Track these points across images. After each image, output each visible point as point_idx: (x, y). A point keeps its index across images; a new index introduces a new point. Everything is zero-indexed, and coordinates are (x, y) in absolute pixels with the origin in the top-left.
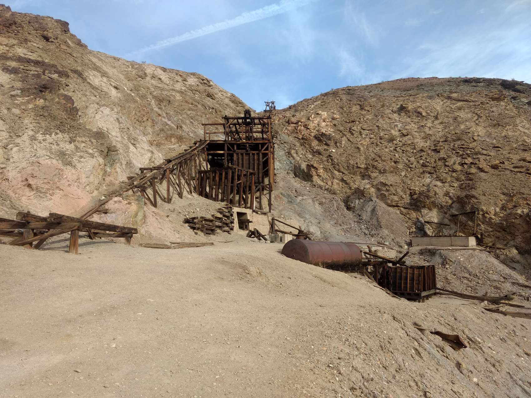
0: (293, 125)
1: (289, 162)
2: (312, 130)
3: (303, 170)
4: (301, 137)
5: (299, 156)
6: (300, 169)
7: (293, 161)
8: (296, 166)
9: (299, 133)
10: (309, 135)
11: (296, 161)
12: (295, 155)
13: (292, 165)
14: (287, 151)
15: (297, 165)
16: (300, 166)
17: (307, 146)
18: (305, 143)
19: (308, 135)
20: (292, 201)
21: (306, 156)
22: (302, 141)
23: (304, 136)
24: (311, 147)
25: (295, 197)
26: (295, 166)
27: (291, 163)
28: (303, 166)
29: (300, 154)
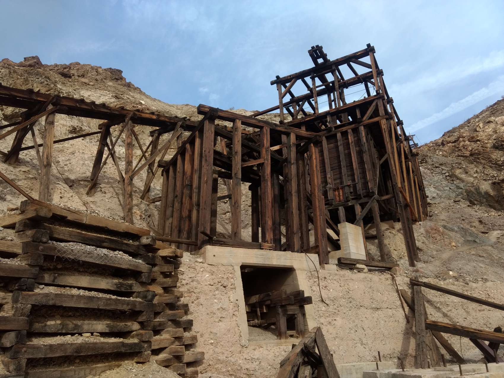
0: (451, 144)
1: (455, 187)
2: (486, 141)
3: (487, 193)
4: (468, 153)
5: (472, 176)
6: (479, 193)
7: (461, 185)
8: (471, 191)
9: (463, 150)
10: (482, 147)
11: (468, 183)
12: (463, 176)
13: (460, 190)
14: (447, 174)
15: (472, 189)
16: (477, 189)
17: (483, 161)
18: (478, 158)
19: (480, 148)
20: (477, 240)
21: (486, 173)
22: (471, 158)
23: (473, 150)
24: (491, 161)
25: (482, 234)
26: (468, 192)
27: (458, 187)
28: (483, 187)
29: (472, 172)
